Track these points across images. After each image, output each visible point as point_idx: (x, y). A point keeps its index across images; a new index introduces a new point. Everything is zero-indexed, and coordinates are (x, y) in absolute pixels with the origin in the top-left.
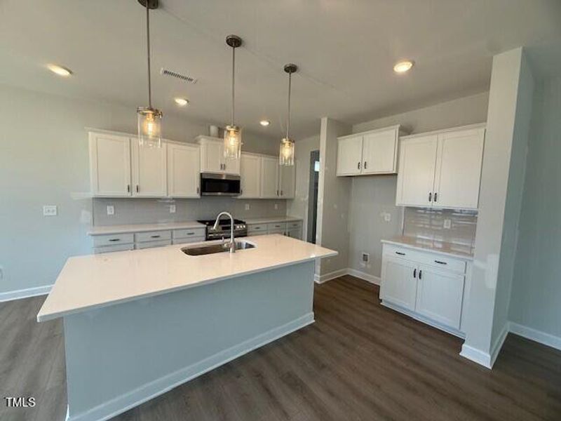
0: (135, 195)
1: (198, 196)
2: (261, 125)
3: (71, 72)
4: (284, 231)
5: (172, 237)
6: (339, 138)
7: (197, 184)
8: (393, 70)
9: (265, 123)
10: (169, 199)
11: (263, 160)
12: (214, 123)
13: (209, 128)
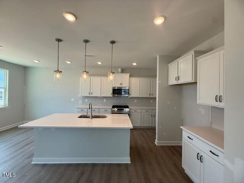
0: (91, 96)
1: (111, 96)
2: (133, 65)
3: (71, 62)
4: (151, 114)
5: (99, 111)
6: (168, 65)
7: (111, 91)
8: (154, 24)
9: (135, 64)
10: (101, 97)
11: (141, 80)
12: (120, 68)
13: (118, 69)
